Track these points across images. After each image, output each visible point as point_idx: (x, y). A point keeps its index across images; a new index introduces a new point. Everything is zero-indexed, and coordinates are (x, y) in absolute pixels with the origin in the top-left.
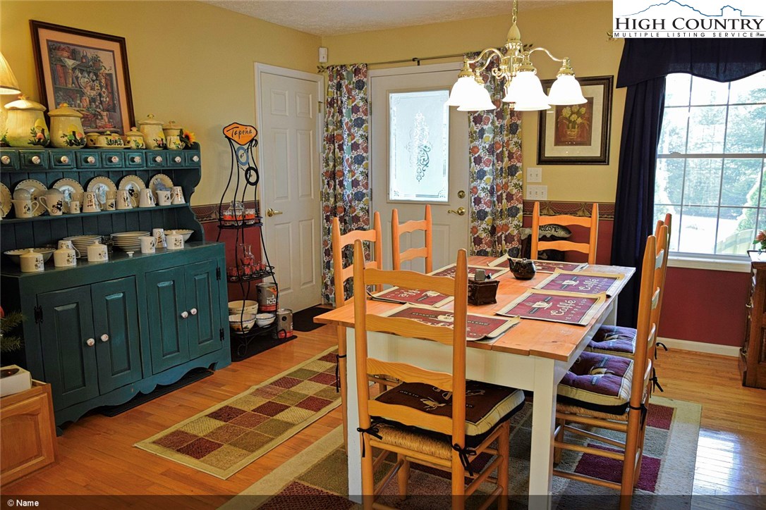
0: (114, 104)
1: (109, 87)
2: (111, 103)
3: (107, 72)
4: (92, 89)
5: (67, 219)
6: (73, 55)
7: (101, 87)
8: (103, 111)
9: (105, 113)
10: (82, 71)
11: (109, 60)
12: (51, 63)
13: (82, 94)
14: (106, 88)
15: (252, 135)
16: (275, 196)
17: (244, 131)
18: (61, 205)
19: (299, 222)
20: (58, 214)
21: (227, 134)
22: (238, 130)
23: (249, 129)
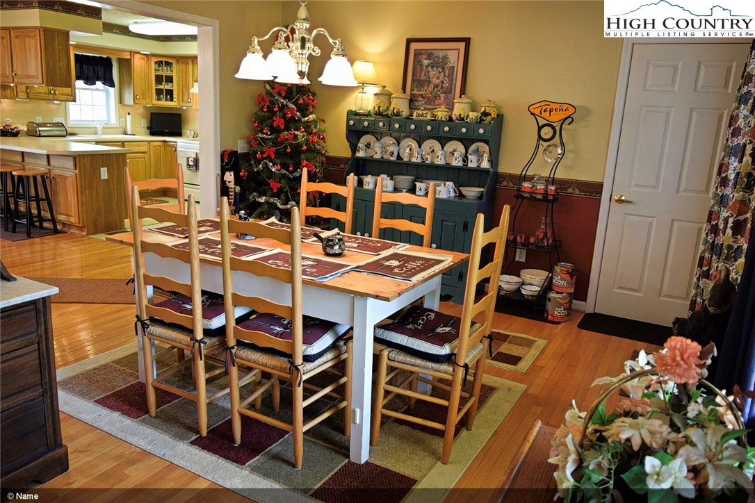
0: (451, 89)
1: (450, 77)
2: (449, 88)
3: (451, 65)
4: (438, 78)
5: (398, 163)
6: (430, 56)
7: (445, 76)
8: (442, 93)
9: (443, 95)
10: (432, 67)
11: (454, 56)
12: (414, 64)
13: (429, 82)
14: (448, 77)
15: (568, 113)
16: (634, 183)
17: (557, 109)
18: (393, 153)
19: (673, 220)
20: (391, 158)
21: (534, 112)
22: (549, 108)
23: (565, 107)
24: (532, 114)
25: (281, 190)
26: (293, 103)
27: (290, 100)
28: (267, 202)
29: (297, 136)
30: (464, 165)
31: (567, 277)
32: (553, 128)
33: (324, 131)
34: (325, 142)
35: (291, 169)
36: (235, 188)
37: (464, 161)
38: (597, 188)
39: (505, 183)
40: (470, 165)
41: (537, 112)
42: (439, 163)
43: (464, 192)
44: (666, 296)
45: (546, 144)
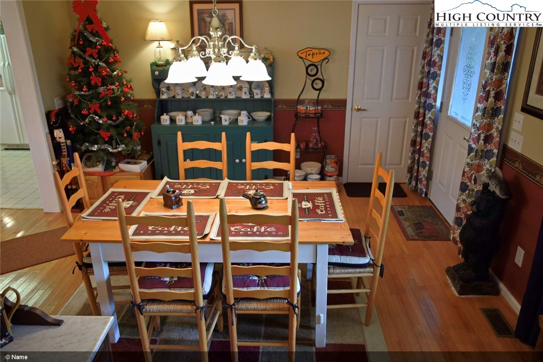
1: (230, 30)
3: (230, 22)
5: (196, 100)
7: (225, 31)
11: (231, 15)
12: (198, 21)
15: (325, 56)
16: (365, 97)
17: (317, 53)
18: (193, 94)
19: (390, 118)
20: (192, 97)
21: (301, 56)
22: (311, 52)
23: (322, 51)
24: (300, 57)
25: (111, 138)
26: (103, 62)
27: (100, 60)
28: (99, 150)
29: (113, 89)
30: (251, 97)
31: (335, 165)
32: (316, 67)
33: (130, 81)
34: (132, 90)
35: (114, 118)
36: (66, 142)
37: (250, 94)
38: (343, 103)
39: (280, 106)
40: (256, 97)
41: (303, 56)
42: (232, 97)
43: (255, 118)
44: (389, 164)
45: (313, 78)
